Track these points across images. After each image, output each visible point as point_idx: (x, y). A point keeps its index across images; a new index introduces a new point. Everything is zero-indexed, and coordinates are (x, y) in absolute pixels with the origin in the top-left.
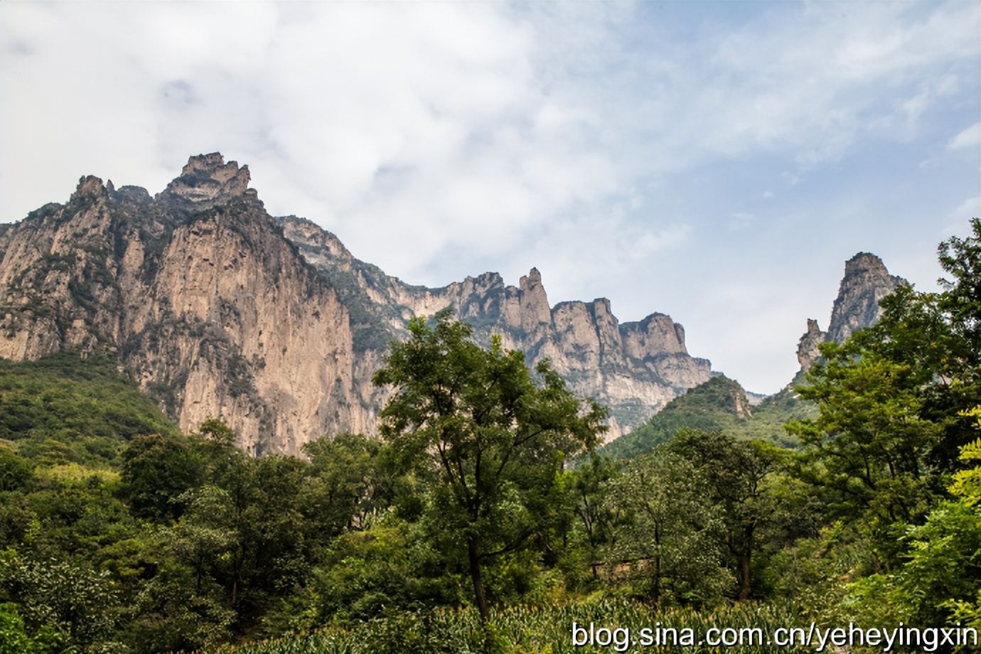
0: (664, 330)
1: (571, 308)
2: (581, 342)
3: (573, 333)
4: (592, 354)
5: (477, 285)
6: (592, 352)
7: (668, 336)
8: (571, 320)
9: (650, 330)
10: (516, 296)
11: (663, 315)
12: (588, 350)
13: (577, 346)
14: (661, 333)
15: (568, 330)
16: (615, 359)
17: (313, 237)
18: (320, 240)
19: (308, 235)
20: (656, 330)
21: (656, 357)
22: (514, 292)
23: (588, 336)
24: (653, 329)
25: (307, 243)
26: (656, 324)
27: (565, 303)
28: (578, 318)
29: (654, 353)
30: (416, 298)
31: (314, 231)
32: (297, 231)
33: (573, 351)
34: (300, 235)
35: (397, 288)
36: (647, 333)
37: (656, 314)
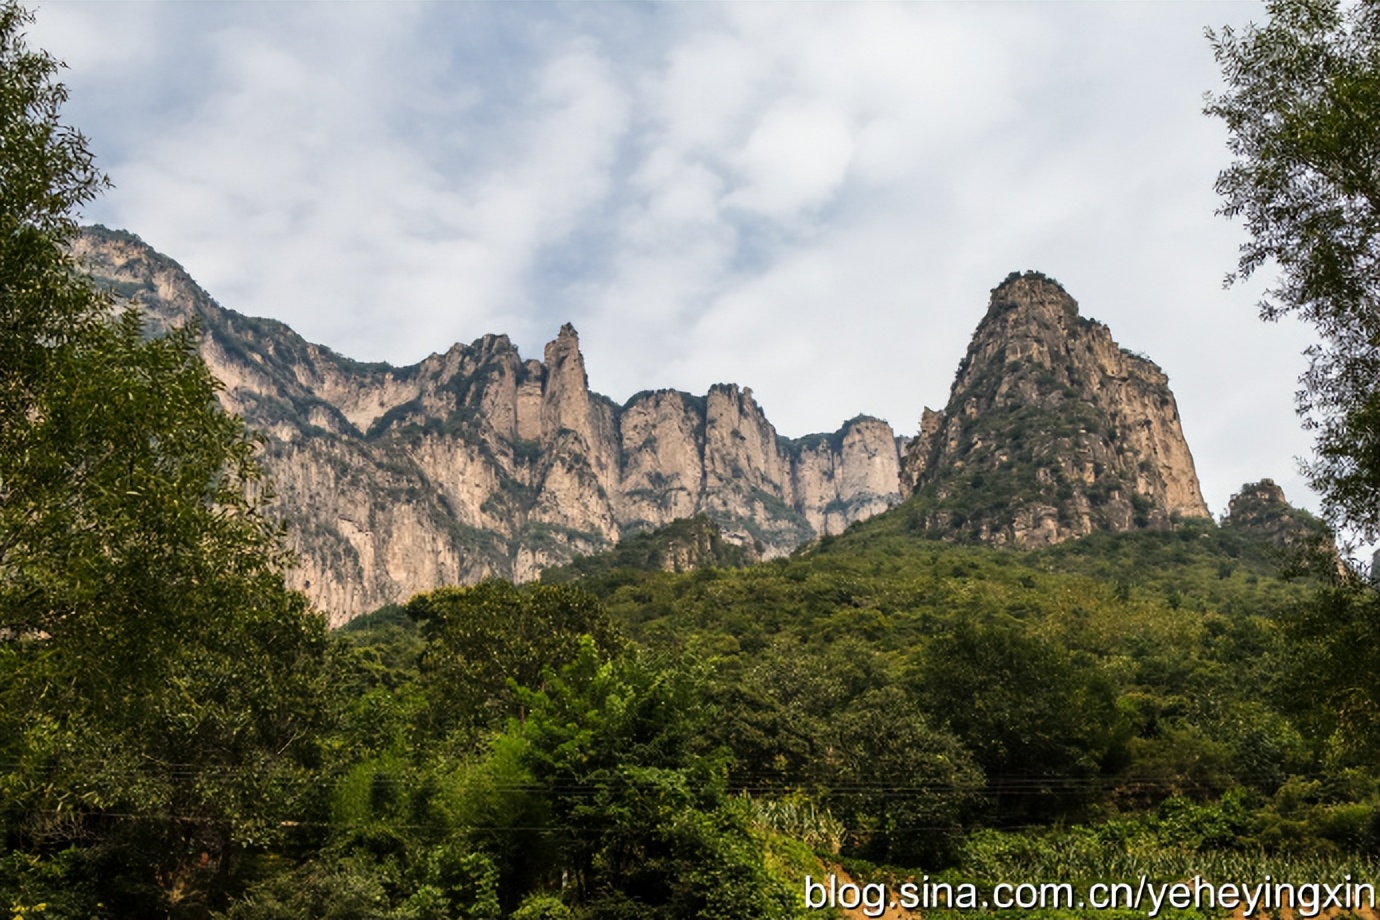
0: (872, 447)
1: (657, 404)
2: (666, 470)
3: (655, 452)
4: (683, 493)
5: (468, 358)
6: (682, 489)
7: (877, 460)
8: (654, 426)
9: (846, 449)
10: (537, 379)
11: (872, 419)
12: (676, 484)
13: (657, 478)
14: (864, 455)
15: (645, 445)
16: (725, 504)
17: (130, 266)
18: (143, 270)
19: (120, 261)
20: (856, 448)
21: (850, 502)
22: (536, 372)
23: (680, 458)
24: (850, 446)
25: (114, 277)
26: (857, 437)
27: (647, 395)
28: (667, 423)
29: (848, 494)
30: (362, 385)
31: (134, 254)
32: (99, 255)
33: (649, 486)
34: (102, 264)
35: (318, 366)
36: (840, 454)
37: (862, 418)
